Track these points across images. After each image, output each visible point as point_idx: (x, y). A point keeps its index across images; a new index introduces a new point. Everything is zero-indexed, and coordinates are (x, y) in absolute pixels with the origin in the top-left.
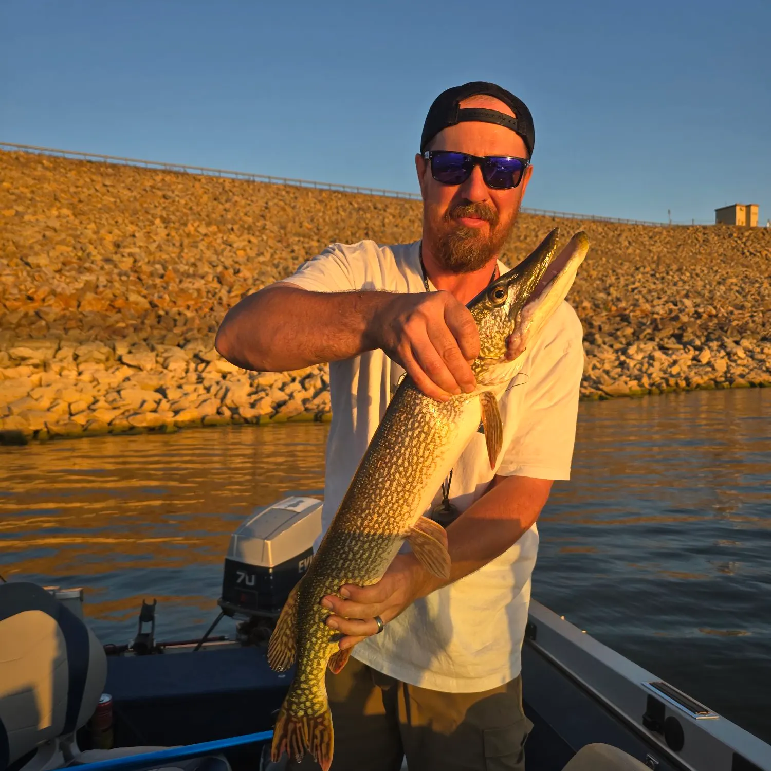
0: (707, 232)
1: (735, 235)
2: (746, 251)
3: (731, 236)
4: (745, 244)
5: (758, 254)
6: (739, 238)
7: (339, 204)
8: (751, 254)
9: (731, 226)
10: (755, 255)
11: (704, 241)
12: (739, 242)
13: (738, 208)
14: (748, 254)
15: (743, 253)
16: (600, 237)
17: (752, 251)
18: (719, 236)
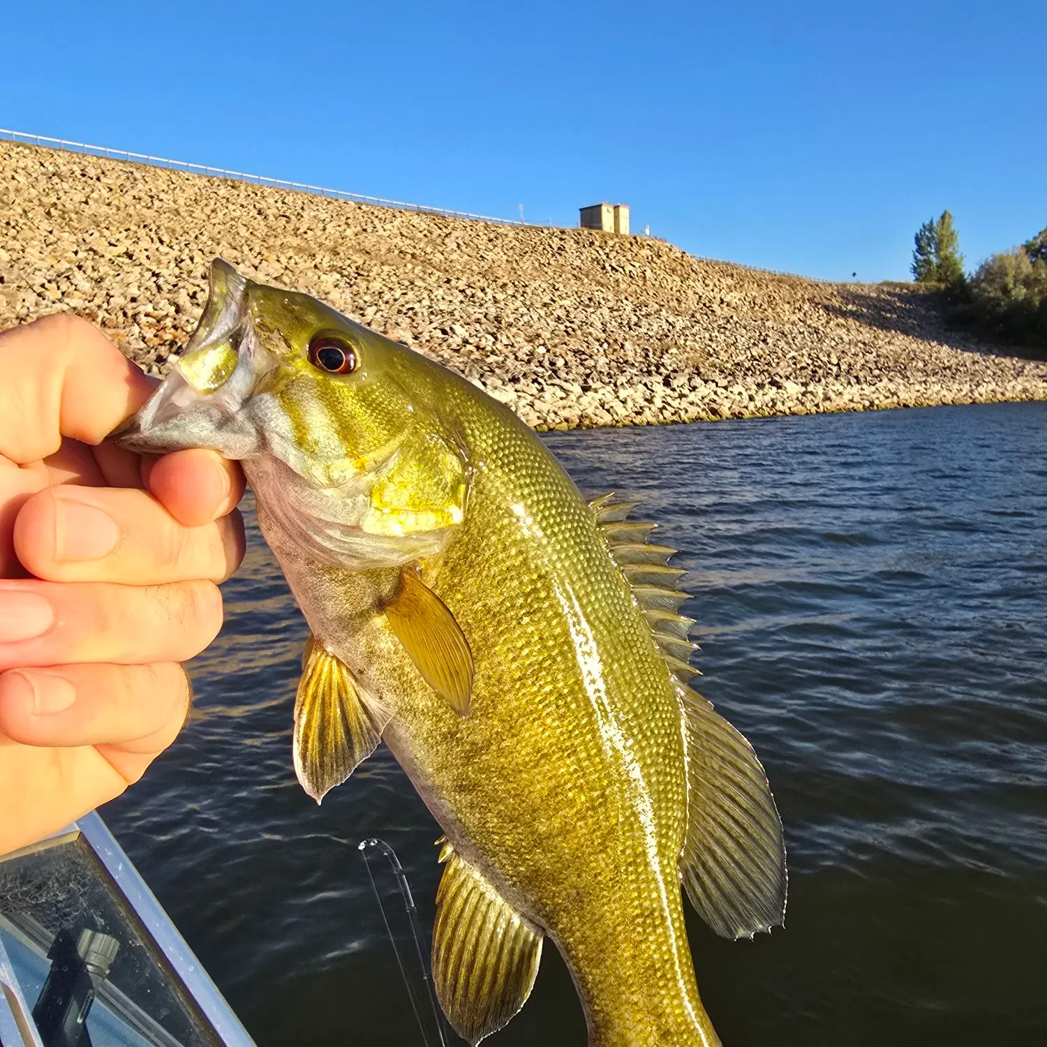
0: (564, 237)
1: (597, 243)
2: (607, 265)
3: (592, 244)
4: (607, 255)
5: (621, 270)
6: (601, 247)
7: (22, 164)
8: (613, 268)
9: (593, 232)
10: (617, 271)
11: (559, 248)
12: (601, 252)
13: (604, 209)
14: (609, 268)
15: (604, 268)
16: (420, 235)
17: (614, 265)
18: (578, 243)
